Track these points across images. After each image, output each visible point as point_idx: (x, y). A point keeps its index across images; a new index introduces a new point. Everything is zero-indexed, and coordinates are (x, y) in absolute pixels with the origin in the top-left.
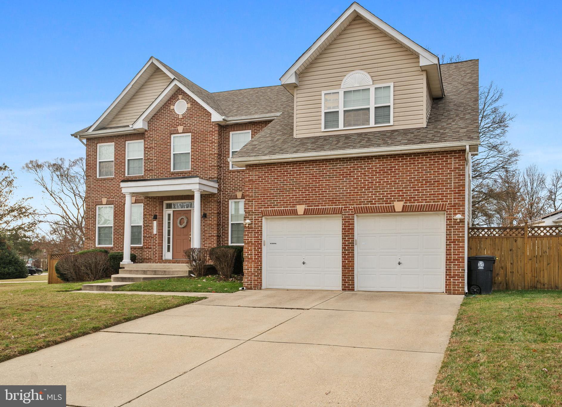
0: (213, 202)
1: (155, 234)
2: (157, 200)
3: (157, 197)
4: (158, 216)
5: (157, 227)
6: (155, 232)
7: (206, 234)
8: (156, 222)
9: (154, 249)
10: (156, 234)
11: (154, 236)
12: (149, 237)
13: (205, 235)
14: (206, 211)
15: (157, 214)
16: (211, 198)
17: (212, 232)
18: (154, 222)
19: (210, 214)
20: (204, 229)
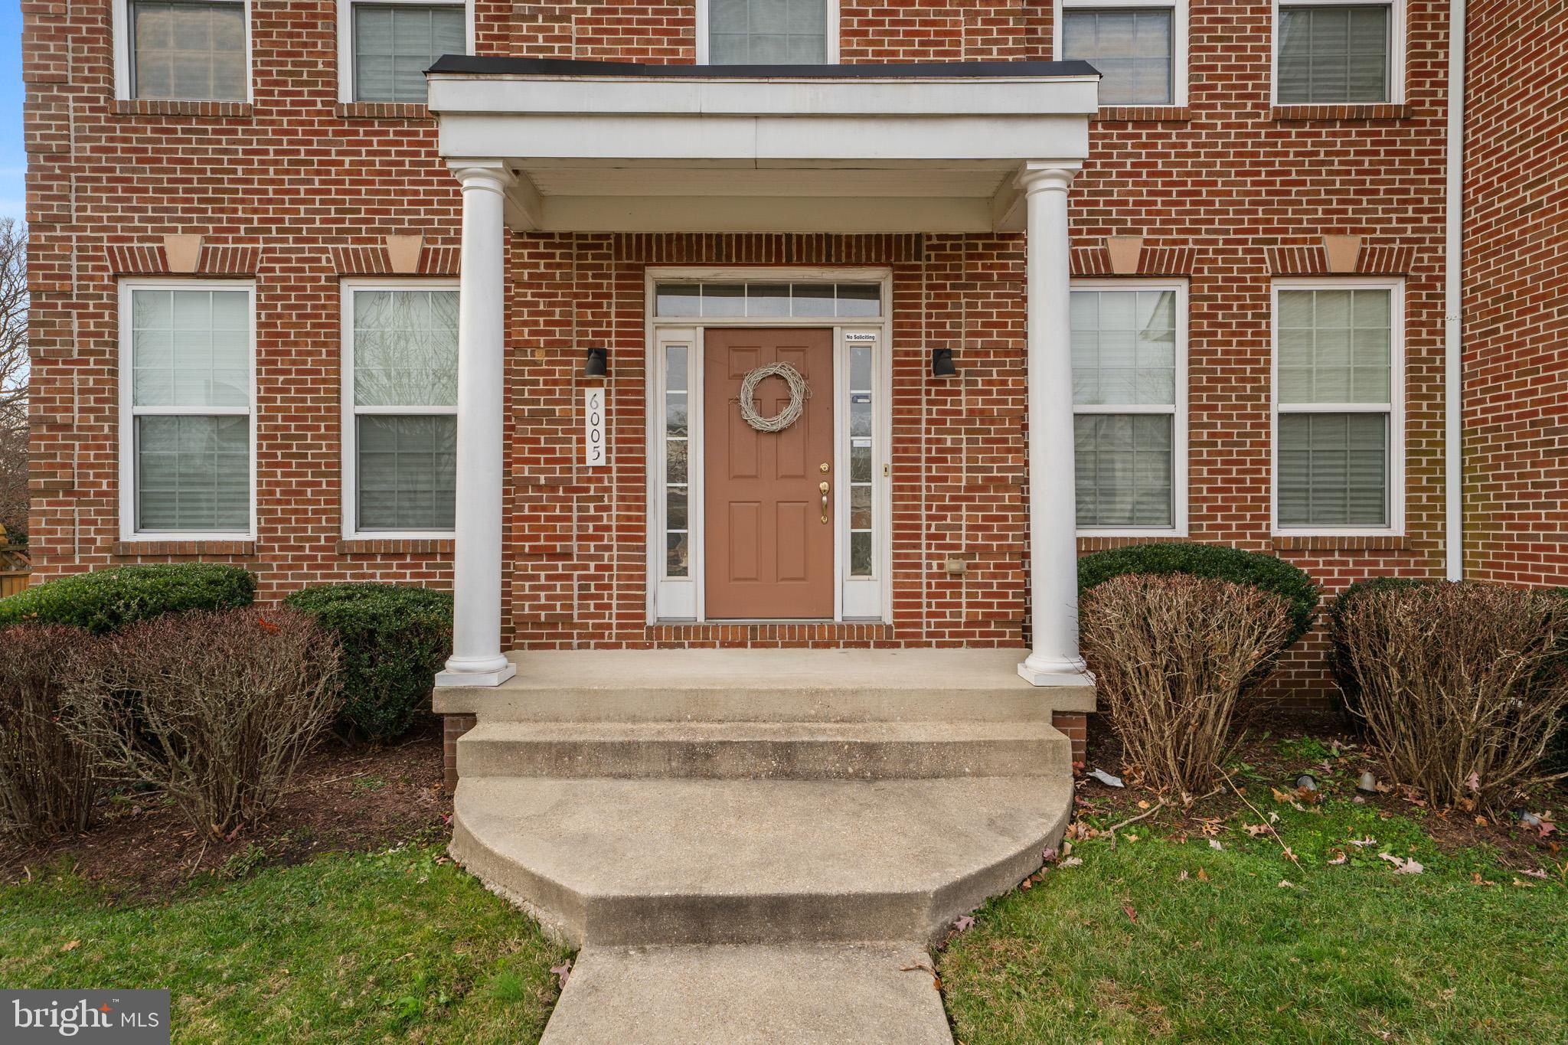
0: (994, 287)
1: (596, 469)
2: (608, 257)
3: (607, 236)
4: (613, 358)
5: (608, 422)
6: (595, 453)
7: (948, 469)
8: (600, 392)
9: (591, 558)
10: (606, 470)
11: (589, 480)
12: (551, 486)
13: (945, 479)
14: (948, 335)
15: (611, 344)
16: (981, 257)
17: (993, 460)
18: (589, 392)
19: (977, 354)
20: (938, 441)
